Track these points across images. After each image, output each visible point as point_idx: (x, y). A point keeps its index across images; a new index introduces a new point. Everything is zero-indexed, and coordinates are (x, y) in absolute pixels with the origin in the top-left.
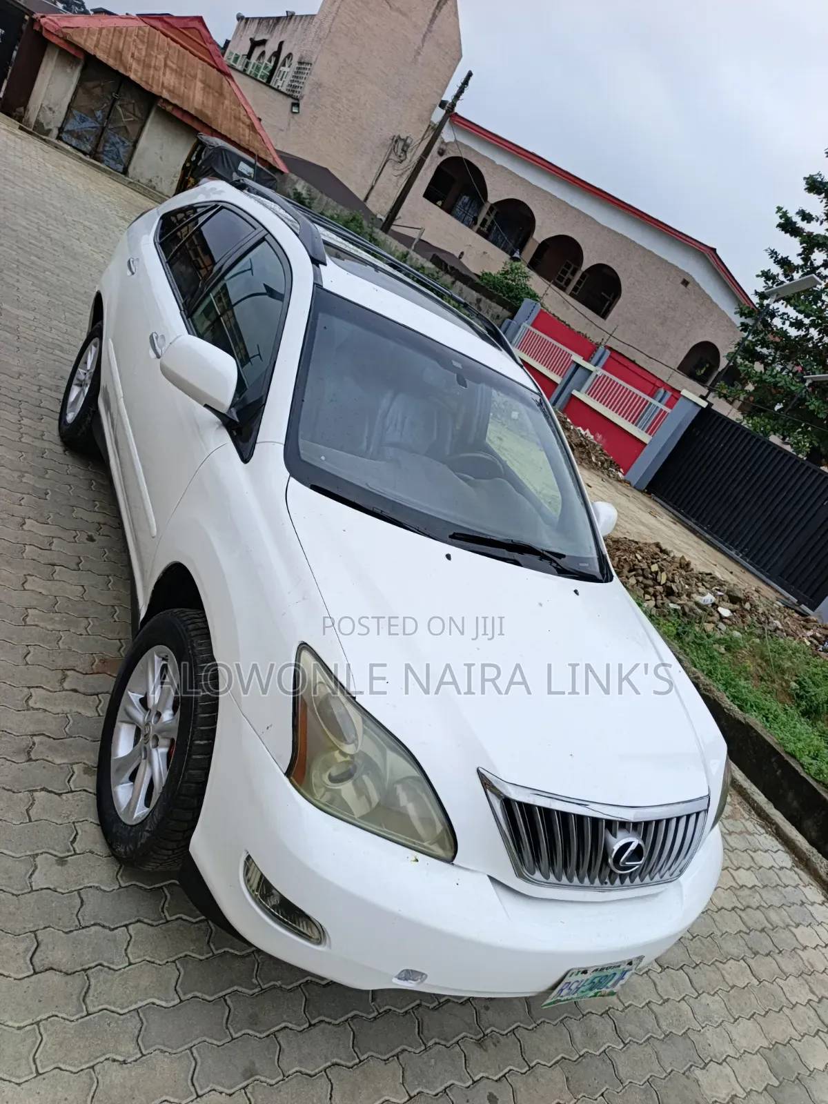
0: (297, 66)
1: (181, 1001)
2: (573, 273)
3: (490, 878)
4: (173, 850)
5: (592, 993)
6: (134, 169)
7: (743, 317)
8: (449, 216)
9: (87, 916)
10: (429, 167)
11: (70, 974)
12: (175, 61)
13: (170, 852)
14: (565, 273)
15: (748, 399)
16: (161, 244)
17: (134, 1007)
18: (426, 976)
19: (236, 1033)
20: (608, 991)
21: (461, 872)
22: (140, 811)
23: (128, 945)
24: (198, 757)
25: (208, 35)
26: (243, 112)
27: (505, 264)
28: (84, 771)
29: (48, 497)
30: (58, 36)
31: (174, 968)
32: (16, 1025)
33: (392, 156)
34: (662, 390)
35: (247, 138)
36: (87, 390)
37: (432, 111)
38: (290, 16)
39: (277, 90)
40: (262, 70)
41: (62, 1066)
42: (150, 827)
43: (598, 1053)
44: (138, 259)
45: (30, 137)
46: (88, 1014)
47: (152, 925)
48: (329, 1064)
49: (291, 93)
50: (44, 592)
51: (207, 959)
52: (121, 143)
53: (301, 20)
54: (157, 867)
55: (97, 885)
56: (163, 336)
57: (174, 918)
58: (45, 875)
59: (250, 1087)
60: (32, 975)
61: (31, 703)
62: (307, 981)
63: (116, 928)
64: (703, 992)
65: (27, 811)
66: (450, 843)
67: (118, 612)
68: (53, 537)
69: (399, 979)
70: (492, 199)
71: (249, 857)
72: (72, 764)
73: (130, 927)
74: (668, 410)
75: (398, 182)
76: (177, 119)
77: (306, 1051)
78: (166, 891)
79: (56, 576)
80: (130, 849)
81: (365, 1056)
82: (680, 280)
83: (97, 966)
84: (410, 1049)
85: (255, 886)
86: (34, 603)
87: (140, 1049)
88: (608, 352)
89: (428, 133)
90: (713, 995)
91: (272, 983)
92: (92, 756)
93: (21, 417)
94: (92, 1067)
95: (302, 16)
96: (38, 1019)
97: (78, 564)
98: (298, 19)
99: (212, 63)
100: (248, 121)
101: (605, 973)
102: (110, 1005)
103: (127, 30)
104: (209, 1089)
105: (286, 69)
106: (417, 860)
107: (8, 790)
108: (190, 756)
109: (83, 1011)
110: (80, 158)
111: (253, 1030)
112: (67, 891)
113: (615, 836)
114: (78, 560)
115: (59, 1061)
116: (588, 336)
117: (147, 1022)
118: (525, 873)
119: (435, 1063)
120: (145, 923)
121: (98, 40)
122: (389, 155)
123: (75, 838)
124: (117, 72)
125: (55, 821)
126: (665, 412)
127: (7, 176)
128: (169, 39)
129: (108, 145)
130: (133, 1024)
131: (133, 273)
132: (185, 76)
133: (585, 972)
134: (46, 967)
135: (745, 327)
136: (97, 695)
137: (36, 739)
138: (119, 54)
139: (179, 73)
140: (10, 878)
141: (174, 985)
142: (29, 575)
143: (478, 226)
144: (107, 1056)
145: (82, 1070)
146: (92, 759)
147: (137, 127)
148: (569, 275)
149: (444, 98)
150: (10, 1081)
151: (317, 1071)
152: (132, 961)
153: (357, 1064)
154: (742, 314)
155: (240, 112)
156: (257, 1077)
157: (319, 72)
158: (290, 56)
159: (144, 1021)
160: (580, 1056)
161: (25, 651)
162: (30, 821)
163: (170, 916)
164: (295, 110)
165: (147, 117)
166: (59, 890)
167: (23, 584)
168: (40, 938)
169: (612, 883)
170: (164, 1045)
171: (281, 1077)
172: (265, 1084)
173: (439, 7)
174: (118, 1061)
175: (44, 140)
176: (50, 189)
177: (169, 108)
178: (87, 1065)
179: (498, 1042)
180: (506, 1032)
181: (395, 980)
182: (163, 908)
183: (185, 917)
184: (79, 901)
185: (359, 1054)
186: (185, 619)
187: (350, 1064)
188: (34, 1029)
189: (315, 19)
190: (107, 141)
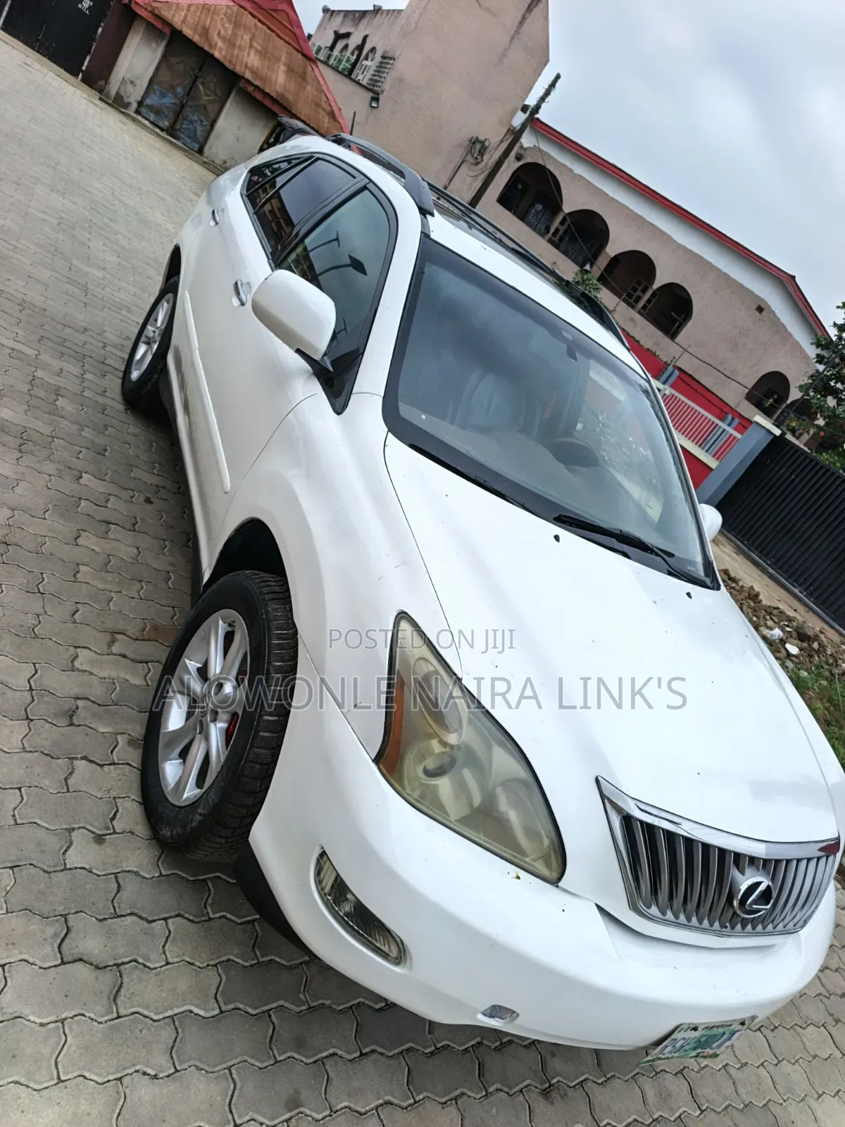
0: (380, 60)
1: (222, 1012)
2: (644, 291)
3: (598, 906)
4: (227, 838)
5: (694, 1054)
6: (210, 148)
7: (820, 349)
8: (521, 223)
9: (124, 904)
10: (504, 171)
11: (101, 969)
12: (261, 42)
13: (223, 841)
14: (635, 290)
15: (819, 433)
16: (248, 196)
17: (170, 1013)
18: (518, 1015)
19: (280, 1055)
20: (711, 1052)
21: (568, 898)
22: (191, 792)
23: (166, 942)
24: (266, 734)
25: (296, 19)
26: (324, 99)
27: (576, 274)
28: (128, 742)
29: (107, 454)
30: (146, 9)
31: (215, 973)
32: (38, 1021)
33: (469, 158)
34: (730, 417)
35: (326, 125)
36: (155, 347)
37: (513, 114)
38: (377, 10)
39: (358, 83)
40: (344, 63)
41: (87, 1075)
42: (203, 810)
43: (673, 1119)
44: (223, 210)
45: (109, 109)
46: (119, 1017)
47: (193, 922)
48: (381, 1101)
49: (371, 87)
50: (96, 549)
51: (252, 966)
52: (199, 122)
53: (387, 14)
54: (206, 855)
55: (135, 870)
56: (249, 283)
57: (218, 915)
58: (81, 852)
59: (293, 1120)
60: (59, 965)
61: (77, 664)
62: (359, 1003)
63: (154, 921)
64: (783, 1059)
65: (66, 779)
66: (557, 861)
67: (173, 579)
68: (110, 495)
69: (484, 1015)
70: (567, 208)
71: (323, 854)
72: (116, 734)
73: (170, 921)
74: (738, 436)
75: (471, 184)
76: (258, 101)
77: (356, 1084)
78: (210, 885)
79: (110, 535)
80: (177, 833)
81: (421, 1097)
82: (755, 307)
83: (130, 962)
84: (470, 1094)
85: (327, 890)
86: (86, 560)
87: (174, 1063)
88: (677, 373)
89: (507, 137)
90: (794, 1064)
91: (321, 1002)
92: (138, 728)
93: (84, 371)
94: (120, 1079)
95: (389, 11)
96: (63, 1016)
97: (134, 525)
98: (385, 13)
99: (296, 46)
100: (328, 108)
101: (715, 1031)
102: (143, 1008)
103: (215, 8)
104: (248, 1118)
105: (368, 63)
106: (518, 878)
107: (47, 755)
108: (257, 732)
109: (112, 1013)
110: (157, 134)
111: (299, 1053)
112: (103, 873)
113: (743, 873)
114: (133, 521)
115: (84, 1069)
116: (657, 354)
117: (183, 1032)
118: (641, 905)
119: (498, 1112)
120: (186, 918)
121: (186, 16)
122: (465, 157)
123: (115, 814)
124: (202, 49)
125: (93, 793)
126: (735, 438)
127: (85, 140)
128: (256, 20)
129: (186, 122)
130: (167, 1034)
131: (217, 223)
132: (269, 58)
133: (695, 1029)
134: (76, 957)
135: (820, 359)
136: (147, 663)
137: (80, 703)
138: (205, 32)
139: (263, 54)
140: (42, 851)
141: (214, 992)
142: (82, 530)
143: (550, 235)
144: (137, 1068)
145: (108, 1081)
146: (138, 730)
147: (217, 106)
148: (639, 293)
149: (527, 102)
150: (28, 1087)
151: (368, 1108)
152: (170, 960)
153: (411, 1105)
154: (818, 345)
155: (321, 99)
156: (302, 1109)
157: (401, 68)
158: (373, 50)
159: (180, 1031)
160: (654, 1120)
161: (74, 608)
162: (68, 791)
163: (214, 913)
164: (374, 104)
165: (228, 97)
166: (94, 871)
167: (76, 538)
168: (70, 924)
169: (733, 928)
170: (200, 1061)
171: (328, 1112)
172: (310, 1119)
173: (530, 9)
174: (149, 1075)
175: (123, 113)
176: (126, 158)
177: (250, 89)
178: (115, 1076)
179: (566, 1095)
180: (574, 1084)
181: (480, 1017)
182: (205, 904)
183: (229, 916)
184: (116, 886)
185: (414, 1093)
186: (258, 581)
187: (404, 1105)
188: (57, 1028)
189: (403, 14)
190: (184, 119)
